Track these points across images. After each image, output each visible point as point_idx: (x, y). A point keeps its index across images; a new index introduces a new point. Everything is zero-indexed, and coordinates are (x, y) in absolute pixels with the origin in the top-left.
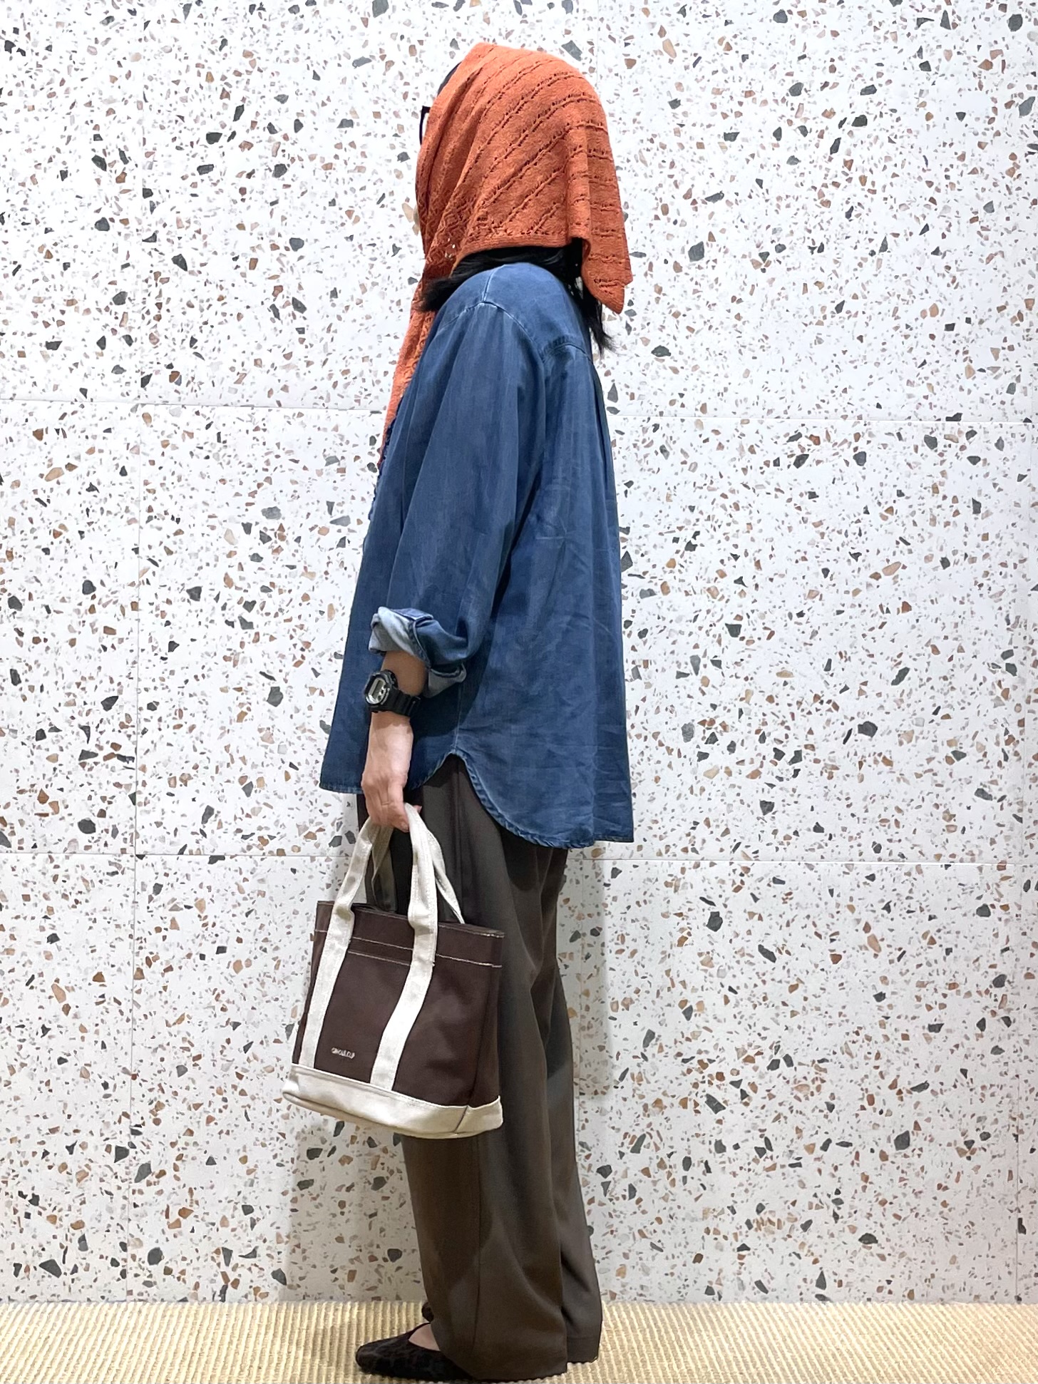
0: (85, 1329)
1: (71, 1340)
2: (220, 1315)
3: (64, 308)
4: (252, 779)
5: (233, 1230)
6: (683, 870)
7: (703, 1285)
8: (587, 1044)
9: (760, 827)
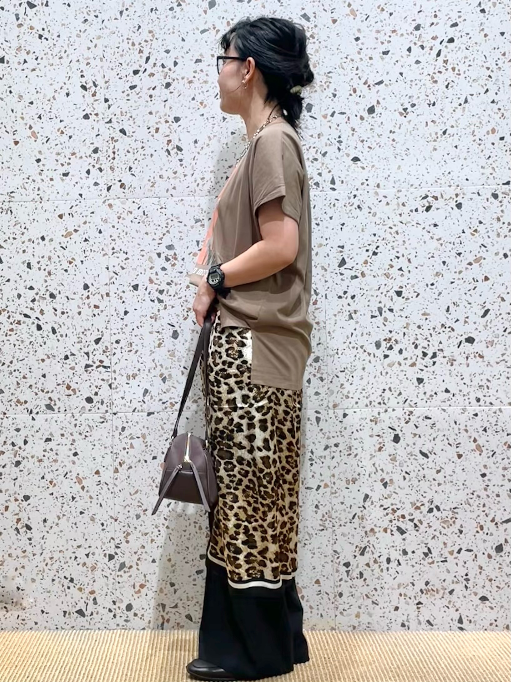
3: (71, 157)
4: (166, 375)
5: (166, 595)
6: (379, 414)
7: (400, 622)
8: (335, 501)
9: (418, 391)
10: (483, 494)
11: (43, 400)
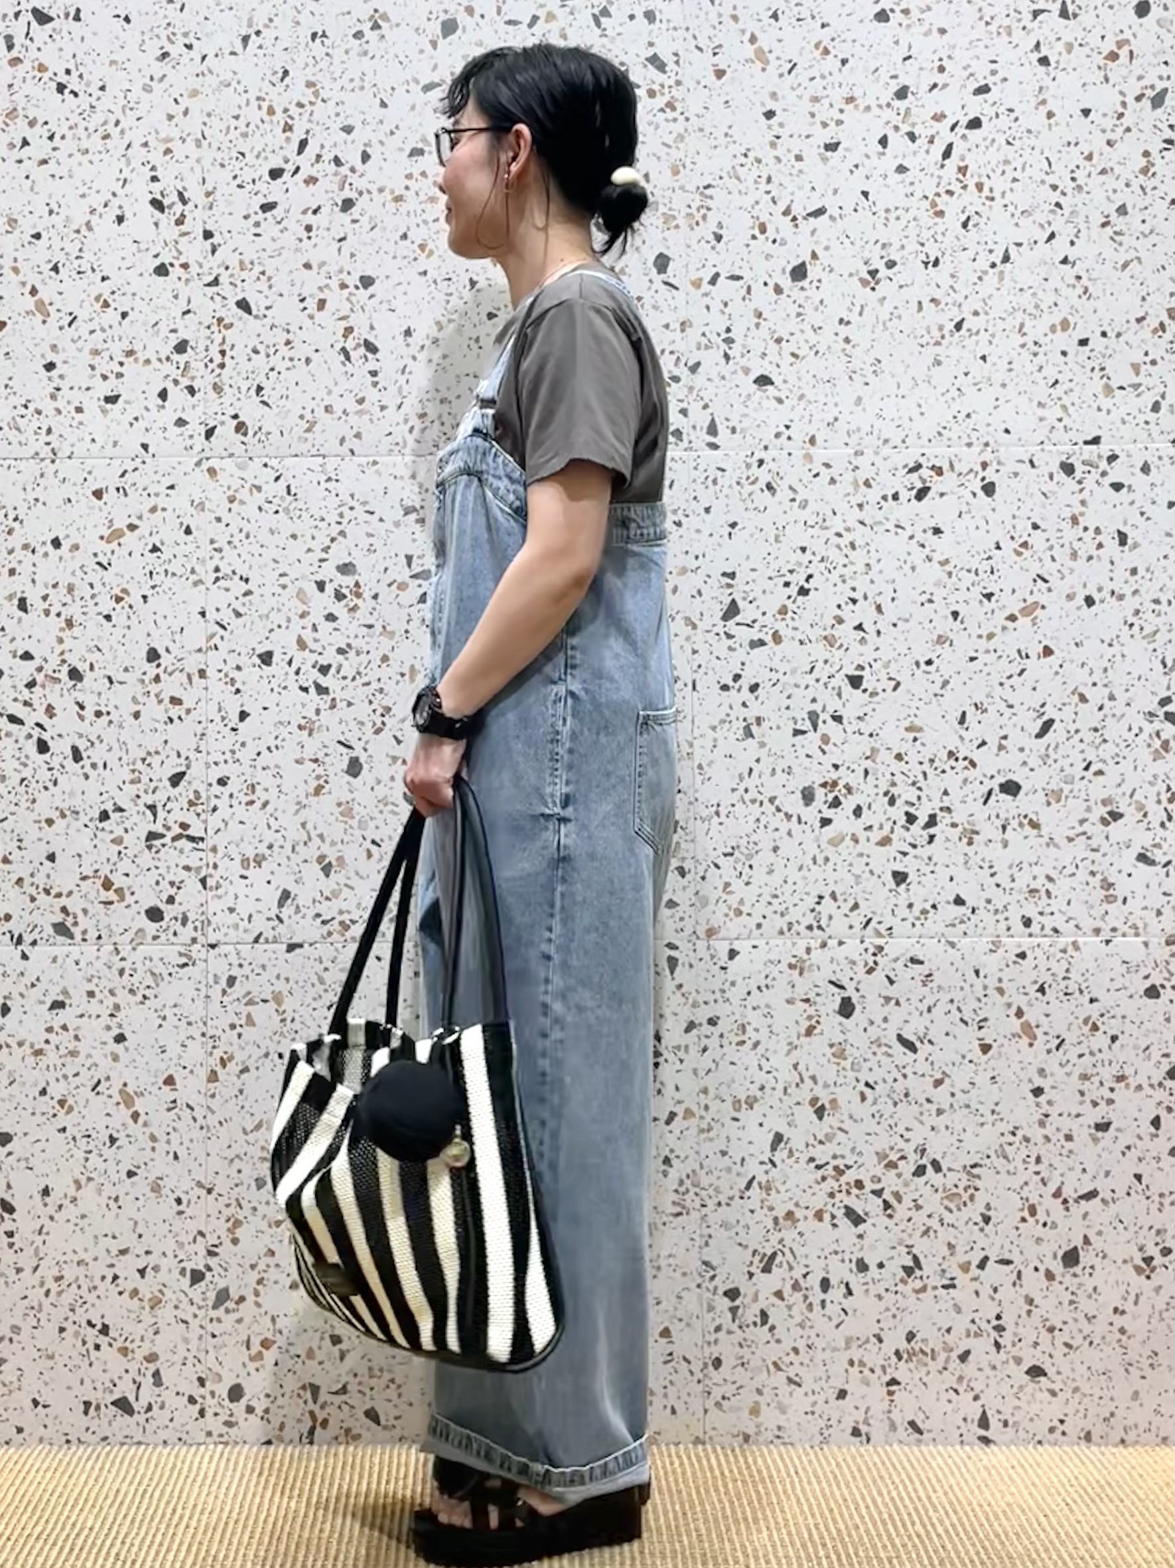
0: (161, 1476)
1: (145, 1491)
2: (309, 1460)
3: (123, 359)
4: (332, 858)
5: (321, 1363)
6: (808, 951)
7: (848, 1426)
8: (708, 1148)
9: (893, 901)
10: (1037, 1134)
11: (47, 914)
